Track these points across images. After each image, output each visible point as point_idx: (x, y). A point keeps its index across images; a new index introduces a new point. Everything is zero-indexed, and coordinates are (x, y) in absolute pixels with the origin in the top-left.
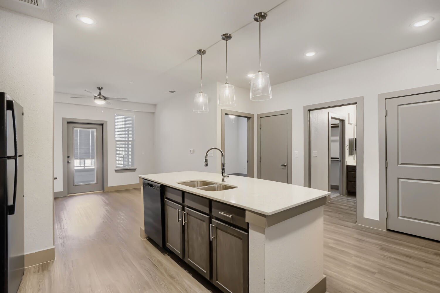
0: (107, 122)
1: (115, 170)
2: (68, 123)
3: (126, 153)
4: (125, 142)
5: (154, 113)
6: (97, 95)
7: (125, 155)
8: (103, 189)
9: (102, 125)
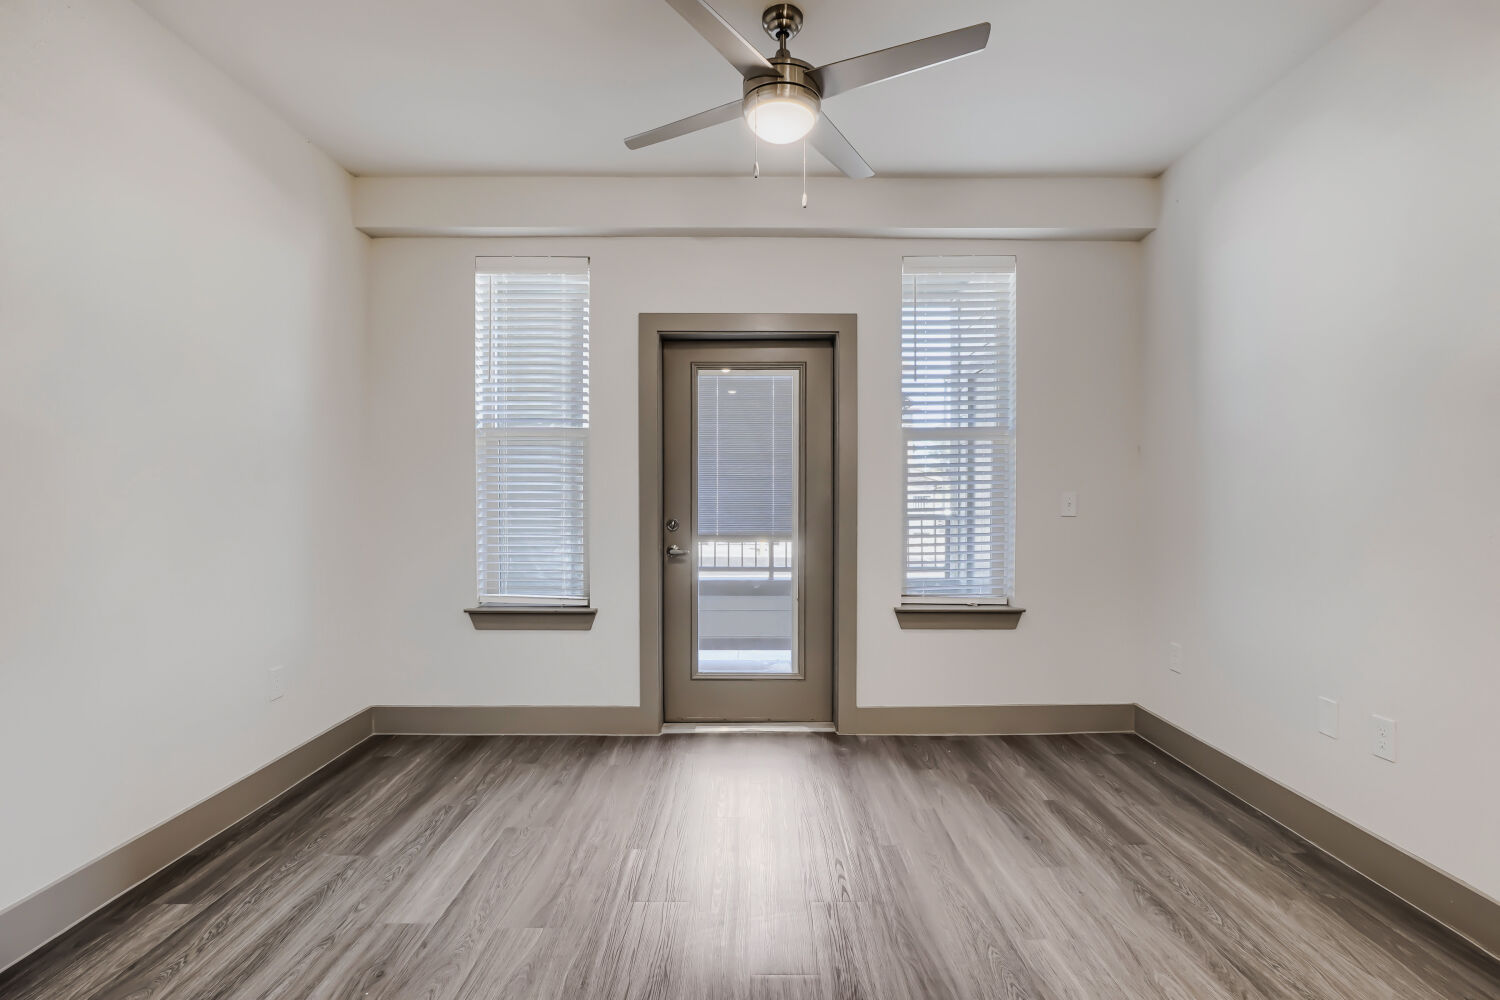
0: (852, 319)
1: (898, 613)
2: (668, 341)
3: (959, 508)
4: (955, 443)
5: (1139, 238)
6: (769, 60)
7: (954, 516)
8: (833, 718)
9: (829, 340)
